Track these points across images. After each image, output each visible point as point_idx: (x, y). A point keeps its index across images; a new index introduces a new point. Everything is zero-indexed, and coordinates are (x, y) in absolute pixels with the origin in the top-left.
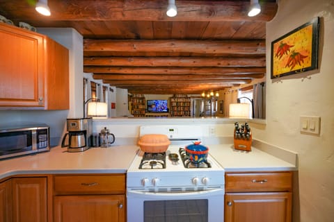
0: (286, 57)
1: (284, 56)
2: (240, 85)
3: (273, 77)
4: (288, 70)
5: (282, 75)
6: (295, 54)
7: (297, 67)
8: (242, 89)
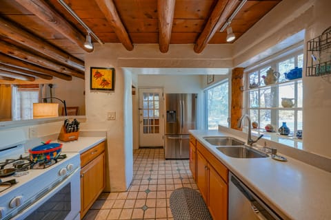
0: (100, 80)
1: (99, 79)
2: (14, 79)
3: (92, 89)
4: (101, 87)
5: (98, 89)
6: (104, 81)
7: (105, 87)
8: (18, 86)
